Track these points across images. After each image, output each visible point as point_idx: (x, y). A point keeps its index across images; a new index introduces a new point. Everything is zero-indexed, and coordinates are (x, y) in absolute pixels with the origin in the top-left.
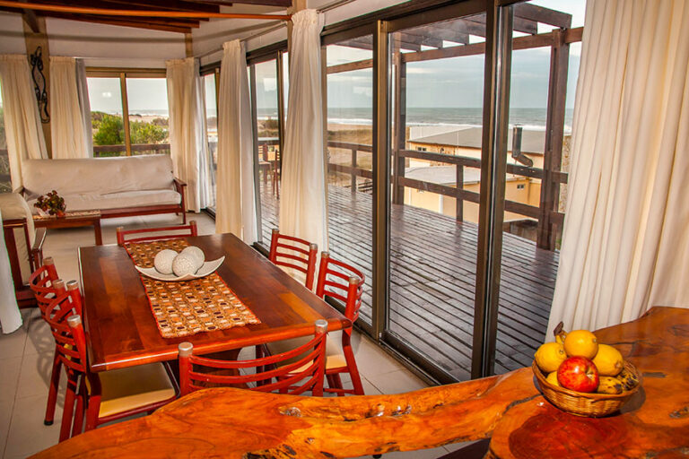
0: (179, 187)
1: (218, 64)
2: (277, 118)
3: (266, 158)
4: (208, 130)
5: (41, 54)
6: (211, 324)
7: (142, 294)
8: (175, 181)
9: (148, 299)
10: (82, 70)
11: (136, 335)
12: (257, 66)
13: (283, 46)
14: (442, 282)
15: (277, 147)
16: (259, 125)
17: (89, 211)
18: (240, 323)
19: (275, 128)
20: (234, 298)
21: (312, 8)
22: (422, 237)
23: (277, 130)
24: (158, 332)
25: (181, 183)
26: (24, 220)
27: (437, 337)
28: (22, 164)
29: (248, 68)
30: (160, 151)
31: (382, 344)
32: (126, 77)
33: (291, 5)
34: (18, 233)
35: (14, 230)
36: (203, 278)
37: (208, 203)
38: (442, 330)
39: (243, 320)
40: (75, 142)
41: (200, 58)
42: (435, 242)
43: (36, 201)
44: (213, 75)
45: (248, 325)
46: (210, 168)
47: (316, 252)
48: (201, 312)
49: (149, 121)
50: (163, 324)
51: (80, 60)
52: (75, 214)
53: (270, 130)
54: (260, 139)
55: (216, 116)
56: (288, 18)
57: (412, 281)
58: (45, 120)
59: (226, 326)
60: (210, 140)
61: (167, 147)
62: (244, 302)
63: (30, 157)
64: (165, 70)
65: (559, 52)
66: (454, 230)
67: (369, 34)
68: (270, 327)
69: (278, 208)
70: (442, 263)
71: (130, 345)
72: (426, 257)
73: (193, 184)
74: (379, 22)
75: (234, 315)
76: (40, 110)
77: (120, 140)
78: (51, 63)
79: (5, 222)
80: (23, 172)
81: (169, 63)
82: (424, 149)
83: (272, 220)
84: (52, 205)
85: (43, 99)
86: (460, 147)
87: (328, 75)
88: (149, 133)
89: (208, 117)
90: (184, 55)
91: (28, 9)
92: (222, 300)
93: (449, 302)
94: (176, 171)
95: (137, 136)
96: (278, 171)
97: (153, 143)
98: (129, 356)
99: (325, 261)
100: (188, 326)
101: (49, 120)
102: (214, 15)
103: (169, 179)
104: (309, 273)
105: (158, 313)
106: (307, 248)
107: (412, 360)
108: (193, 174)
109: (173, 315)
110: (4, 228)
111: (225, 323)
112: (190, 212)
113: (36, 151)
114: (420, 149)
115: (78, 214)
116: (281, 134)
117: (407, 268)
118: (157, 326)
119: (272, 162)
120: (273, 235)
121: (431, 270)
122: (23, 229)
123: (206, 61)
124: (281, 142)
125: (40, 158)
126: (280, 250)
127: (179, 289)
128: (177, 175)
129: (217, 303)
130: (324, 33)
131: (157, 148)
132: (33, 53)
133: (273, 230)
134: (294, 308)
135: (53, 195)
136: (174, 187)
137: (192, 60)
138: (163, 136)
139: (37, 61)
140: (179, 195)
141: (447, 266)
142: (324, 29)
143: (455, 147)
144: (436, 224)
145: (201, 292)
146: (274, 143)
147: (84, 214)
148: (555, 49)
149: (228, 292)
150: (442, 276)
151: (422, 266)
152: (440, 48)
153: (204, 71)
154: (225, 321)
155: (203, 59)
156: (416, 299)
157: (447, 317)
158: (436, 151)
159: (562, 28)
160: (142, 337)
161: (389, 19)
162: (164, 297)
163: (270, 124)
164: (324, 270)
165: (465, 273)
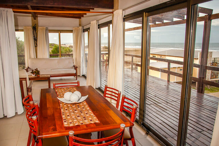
0: (76, 68)
1: (89, 29)
2: (108, 46)
3: (103, 59)
4: (85, 49)
5: (36, 26)
6: (82, 122)
7: (59, 108)
8: (74, 66)
9: (60, 110)
10: (47, 31)
11: (55, 125)
12: (101, 29)
13: (110, 22)
14: (163, 104)
15: (107, 55)
16: (101, 48)
17: (47, 75)
18: (92, 122)
19: (107, 49)
20: (90, 111)
21: (121, 9)
22: (155, 87)
23: (107, 50)
24: (63, 124)
25: (76, 67)
26: (26, 78)
27: (162, 125)
28: (29, 60)
29: (99, 30)
30: (70, 56)
31: (142, 126)
32: (60, 33)
33: (113, 8)
34: (24, 82)
35: (23, 81)
36: (80, 103)
37: (84, 73)
38: (164, 122)
39: (94, 121)
40: (44, 53)
41: (83, 27)
42: (160, 89)
43: (31, 71)
44: (87, 32)
45: (95, 123)
46: (85, 62)
47: (120, 94)
48: (78, 116)
49: (68, 46)
50: (65, 121)
51: (47, 28)
52: (43, 76)
53: (105, 50)
54: (102, 52)
55: (88, 45)
56: (112, 13)
57: (153, 103)
58: (36, 46)
59: (88, 123)
60: (86, 52)
61: (72, 55)
62: (94, 114)
63: (31, 58)
64: (73, 30)
65: (208, 23)
66: (166, 85)
67: (141, 17)
68: (104, 125)
69: (107, 75)
70: (162, 97)
71: (53, 129)
72: (157, 94)
73: (80, 67)
74: (144, 13)
75: (90, 119)
76: (35, 43)
77: (59, 52)
78: (38, 29)
79: (20, 79)
80: (29, 62)
81: (74, 28)
82: (155, 57)
83: (105, 80)
84: (36, 73)
85: (36, 40)
86: (167, 56)
87: (125, 32)
88: (67, 50)
89: (85, 45)
90: (79, 26)
91: (32, 12)
92: (86, 112)
93: (166, 111)
94: (75, 63)
95: (63, 51)
96: (108, 63)
97: (68, 54)
98: (51, 134)
99: (124, 98)
100: (73, 122)
101: (37, 46)
102: (88, 12)
103: (73, 65)
104: (118, 101)
105: (63, 116)
106: (117, 92)
107: (153, 134)
108: (80, 64)
109: (69, 117)
110: (20, 80)
111: (87, 122)
112: (78, 76)
113: (33, 55)
114: (153, 56)
115: (44, 76)
116: (109, 51)
117: (150, 98)
118: (63, 122)
119: (105, 60)
120: (105, 87)
121: (159, 99)
122: (25, 81)
123: (85, 28)
124: (109, 54)
125: (34, 58)
126: (107, 92)
127: (71, 107)
128: (75, 64)
129: (84, 113)
130: (125, 17)
131: (69, 55)
132: (33, 26)
133: (105, 85)
134: (112, 117)
135: (36, 70)
136: (74, 68)
137: (81, 27)
138: (72, 51)
139: (35, 28)
140: (75, 70)
141: (165, 98)
142: (125, 16)
143: (165, 56)
144: (160, 82)
145: (79, 108)
146: (106, 54)
147: (46, 76)
148: (206, 22)
149: (89, 109)
150: (163, 101)
151: (156, 98)
152: (163, 23)
153: (84, 31)
154: (87, 121)
155: (84, 27)
156: (154, 110)
157: (165, 117)
158: (159, 57)
159: (209, 14)
160: (57, 126)
161: (148, 12)
162: (66, 110)
163: (105, 48)
164: (123, 101)
165: (171, 101)
